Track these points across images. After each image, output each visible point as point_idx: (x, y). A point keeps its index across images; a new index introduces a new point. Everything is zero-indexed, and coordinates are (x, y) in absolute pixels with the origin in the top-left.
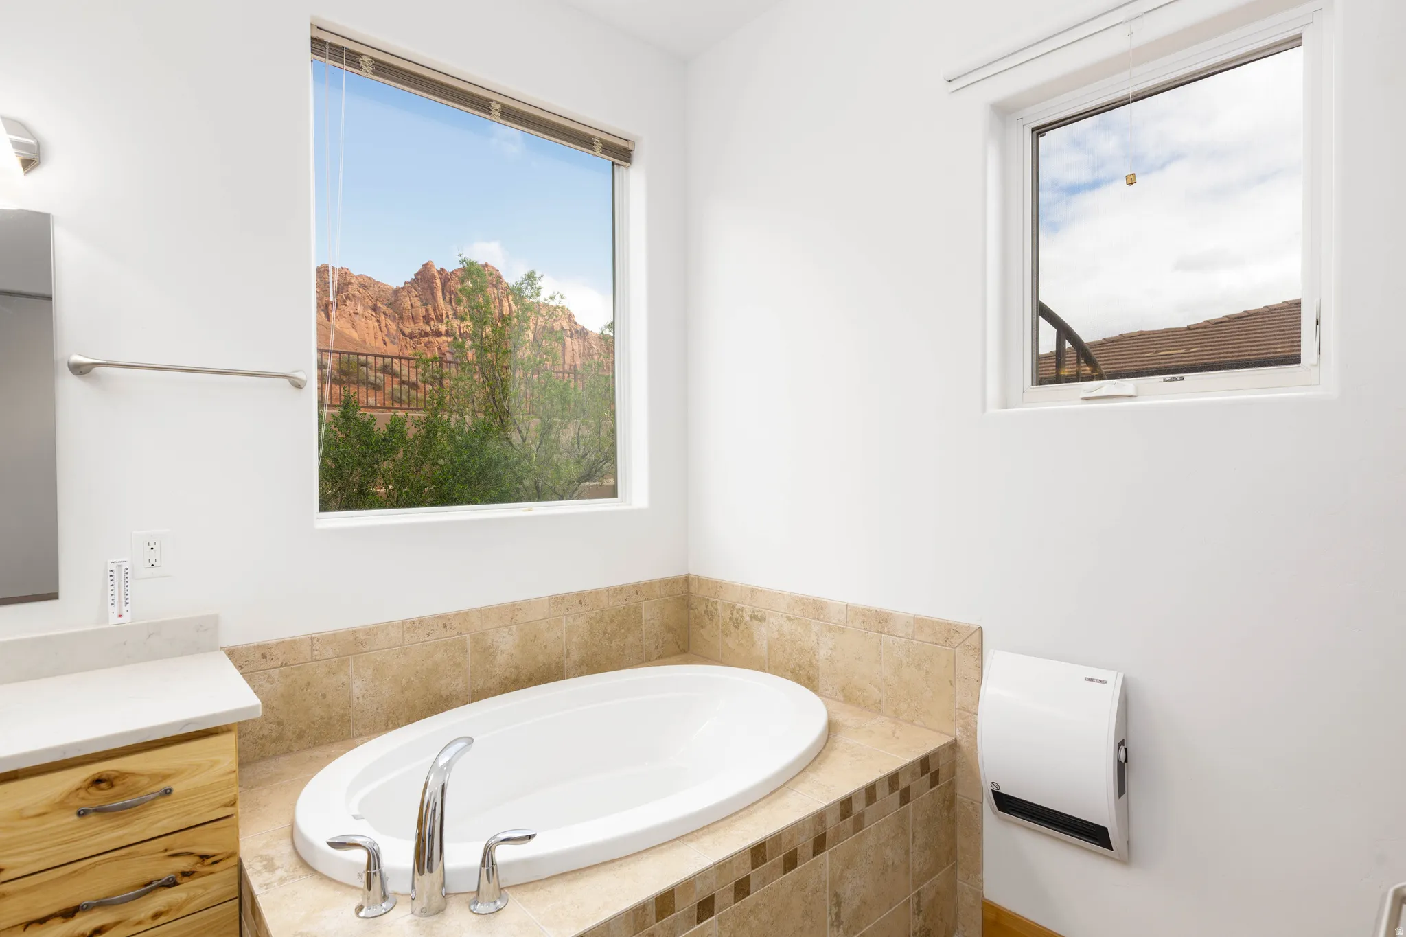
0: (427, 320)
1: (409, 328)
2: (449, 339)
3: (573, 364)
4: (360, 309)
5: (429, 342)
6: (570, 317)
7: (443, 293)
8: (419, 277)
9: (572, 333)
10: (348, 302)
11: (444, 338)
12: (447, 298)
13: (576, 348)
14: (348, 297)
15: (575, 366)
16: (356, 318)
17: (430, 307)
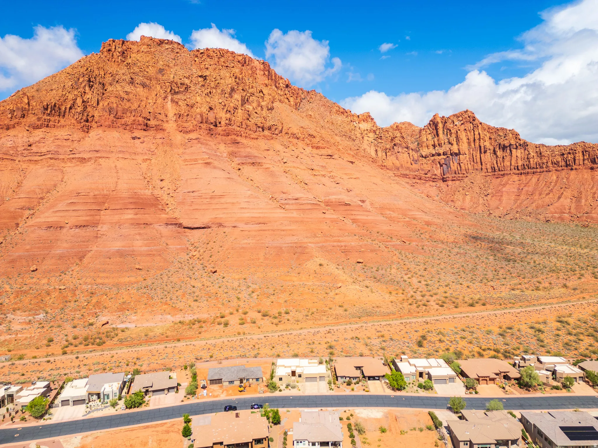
0: (434, 146)
1: (425, 152)
2: (445, 157)
3: (516, 165)
4: (400, 150)
5: (434, 159)
6: (516, 136)
7: (444, 130)
8: (431, 123)
9: (517, 147)
10: (395, 147)
11: (442, 157)
12: (445, 133)
13: (519, 155)
14: (395, 145)
15: (518, 166)
16: (398, 154)
17: (436, 140)
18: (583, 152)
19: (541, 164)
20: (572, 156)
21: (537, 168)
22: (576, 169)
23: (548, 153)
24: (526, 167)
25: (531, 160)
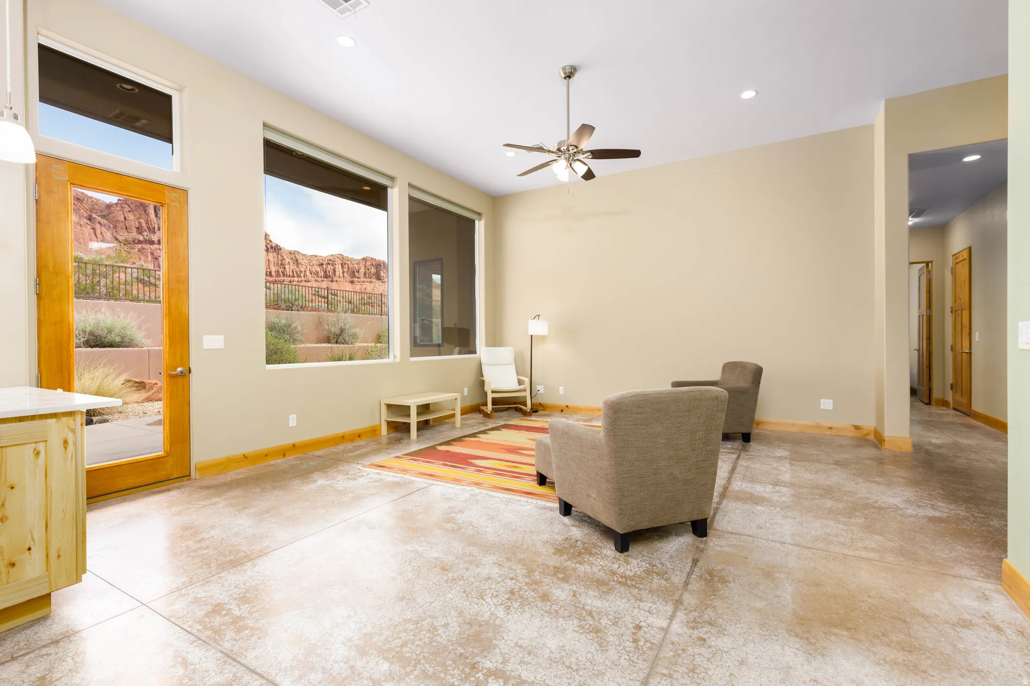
18: (342, 264)
19: (299, 273)
20: (332, 268)
21: (294, 276)
22: (337, 281)
23: (305, 261)
24: (281, 274)
25: (287, 267)
